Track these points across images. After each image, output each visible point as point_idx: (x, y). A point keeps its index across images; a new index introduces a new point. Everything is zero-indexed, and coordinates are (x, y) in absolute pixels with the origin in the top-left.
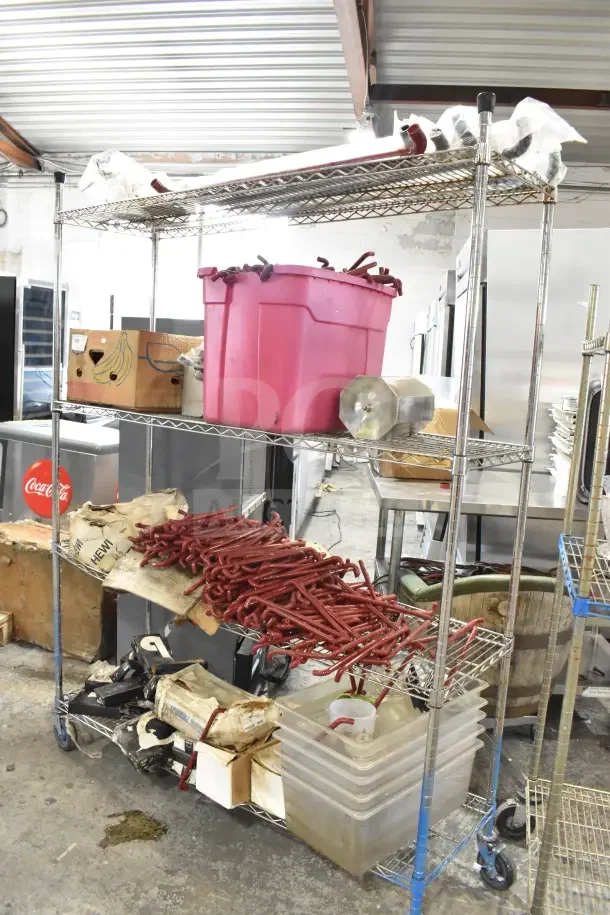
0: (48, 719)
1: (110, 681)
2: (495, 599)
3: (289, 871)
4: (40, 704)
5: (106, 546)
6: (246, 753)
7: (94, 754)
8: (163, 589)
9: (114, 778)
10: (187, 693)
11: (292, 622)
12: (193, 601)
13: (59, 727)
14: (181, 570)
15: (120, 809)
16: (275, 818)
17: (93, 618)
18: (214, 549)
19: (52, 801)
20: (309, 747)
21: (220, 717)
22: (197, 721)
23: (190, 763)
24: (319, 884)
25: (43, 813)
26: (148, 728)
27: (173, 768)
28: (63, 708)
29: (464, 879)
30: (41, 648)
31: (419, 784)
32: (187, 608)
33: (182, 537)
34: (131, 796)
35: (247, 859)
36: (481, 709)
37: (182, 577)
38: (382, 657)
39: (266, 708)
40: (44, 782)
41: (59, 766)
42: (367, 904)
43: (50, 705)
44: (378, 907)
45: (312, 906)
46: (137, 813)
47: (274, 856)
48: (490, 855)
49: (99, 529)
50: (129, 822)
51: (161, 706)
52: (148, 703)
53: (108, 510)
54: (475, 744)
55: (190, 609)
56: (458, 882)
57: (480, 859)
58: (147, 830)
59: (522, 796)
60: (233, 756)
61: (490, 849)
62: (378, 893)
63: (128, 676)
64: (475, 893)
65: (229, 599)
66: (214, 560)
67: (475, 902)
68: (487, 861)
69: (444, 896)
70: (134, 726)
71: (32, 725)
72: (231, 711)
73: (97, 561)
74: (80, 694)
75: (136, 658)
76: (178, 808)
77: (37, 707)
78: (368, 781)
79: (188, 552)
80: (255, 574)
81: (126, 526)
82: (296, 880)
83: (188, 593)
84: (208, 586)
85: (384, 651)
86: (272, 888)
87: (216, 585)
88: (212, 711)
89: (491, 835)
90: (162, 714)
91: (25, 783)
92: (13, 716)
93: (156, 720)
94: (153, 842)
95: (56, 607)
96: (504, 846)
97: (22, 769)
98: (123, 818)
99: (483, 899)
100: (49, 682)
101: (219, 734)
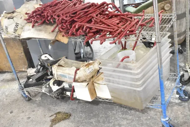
0: (19, 93)
1: (35, 73)
2: (163, 5)
3: (116, 115)
4: (14, 89)
5: (17, 25)
6: (91, 81)
7: (38, 99)
8: (43, 33)
9: (47, 105)
10: (64, 68)
11: (96, 29)
12: (56, 33)
13: (23, 94)
14: (47, 24)
15: (53, 113)
16: (107, 99)
17: (22, 56)
18: (57, 13)
19: (29, 118)
20: (114, 71)
21: (78, 72)
22: (70, 76)
23: (72, 91)
24: (127, 116)
25: (27, 122)
26: (54, 84)
27: (67, 94)
28: (22, 87)
29: (173, 101)
30: (8, 72)
31: (158, 71)
32: (55, 36)
33: (44, 12)
34: (55, 108)
35: (101, 116)
36: (169, 43)
37: (49, 27)
38: (132, 31)
39: (93, 64)
40: (24, 113)
41: (28, 106)
42: (145, 118)
43: (18, 88)
44: (149, 117)
45: (128, 124)
46: (59, 113)
47: (109, 112)
48: (181, 91)
49: (12, 19)
50: (58, 116)
51: (56, 76)
52: (51, 77)
53: (13, 12)
54: (169, 56)
55: (56, 36)
56: (172, 103)
57: (178, 93)
58: (64, 116)
59: (186, 70)
60: (87, 83)
61: (181, 89)
62: (148, 114)
63: (41, 70)
64: (179, 104)
65: (69, 28)
66: (58, 16)
67: (180, 107)
68: (180, 93)
69: (169, 108)
70: (49, 85)
71: (14, 96)
72: (81, 69)
73: (15, 32)
74: (26, 81)
75: (41, 63)
76: (72, 107)
77: (14, 90)
78: (140, 76)
79: (48, 16)
80: (76, 16)
81: (22, 16)
82: (119, 117)
83: (53, 31)
84: (60, 26)
85: (132, 29)
86: (112, 122)
87: (63, 25)
88: (74, 71)
89: (180, 84)
90: (57, 78)
91: (18, 115)
92: (7, 96)
93: (56, 81)
94: (68, 120)
95: (7, 54)
96: (185, 87)
97: (15, 111)
98: (55, 116)
99: (182, 105)
100: (15, 82)
101: (79, 78)
